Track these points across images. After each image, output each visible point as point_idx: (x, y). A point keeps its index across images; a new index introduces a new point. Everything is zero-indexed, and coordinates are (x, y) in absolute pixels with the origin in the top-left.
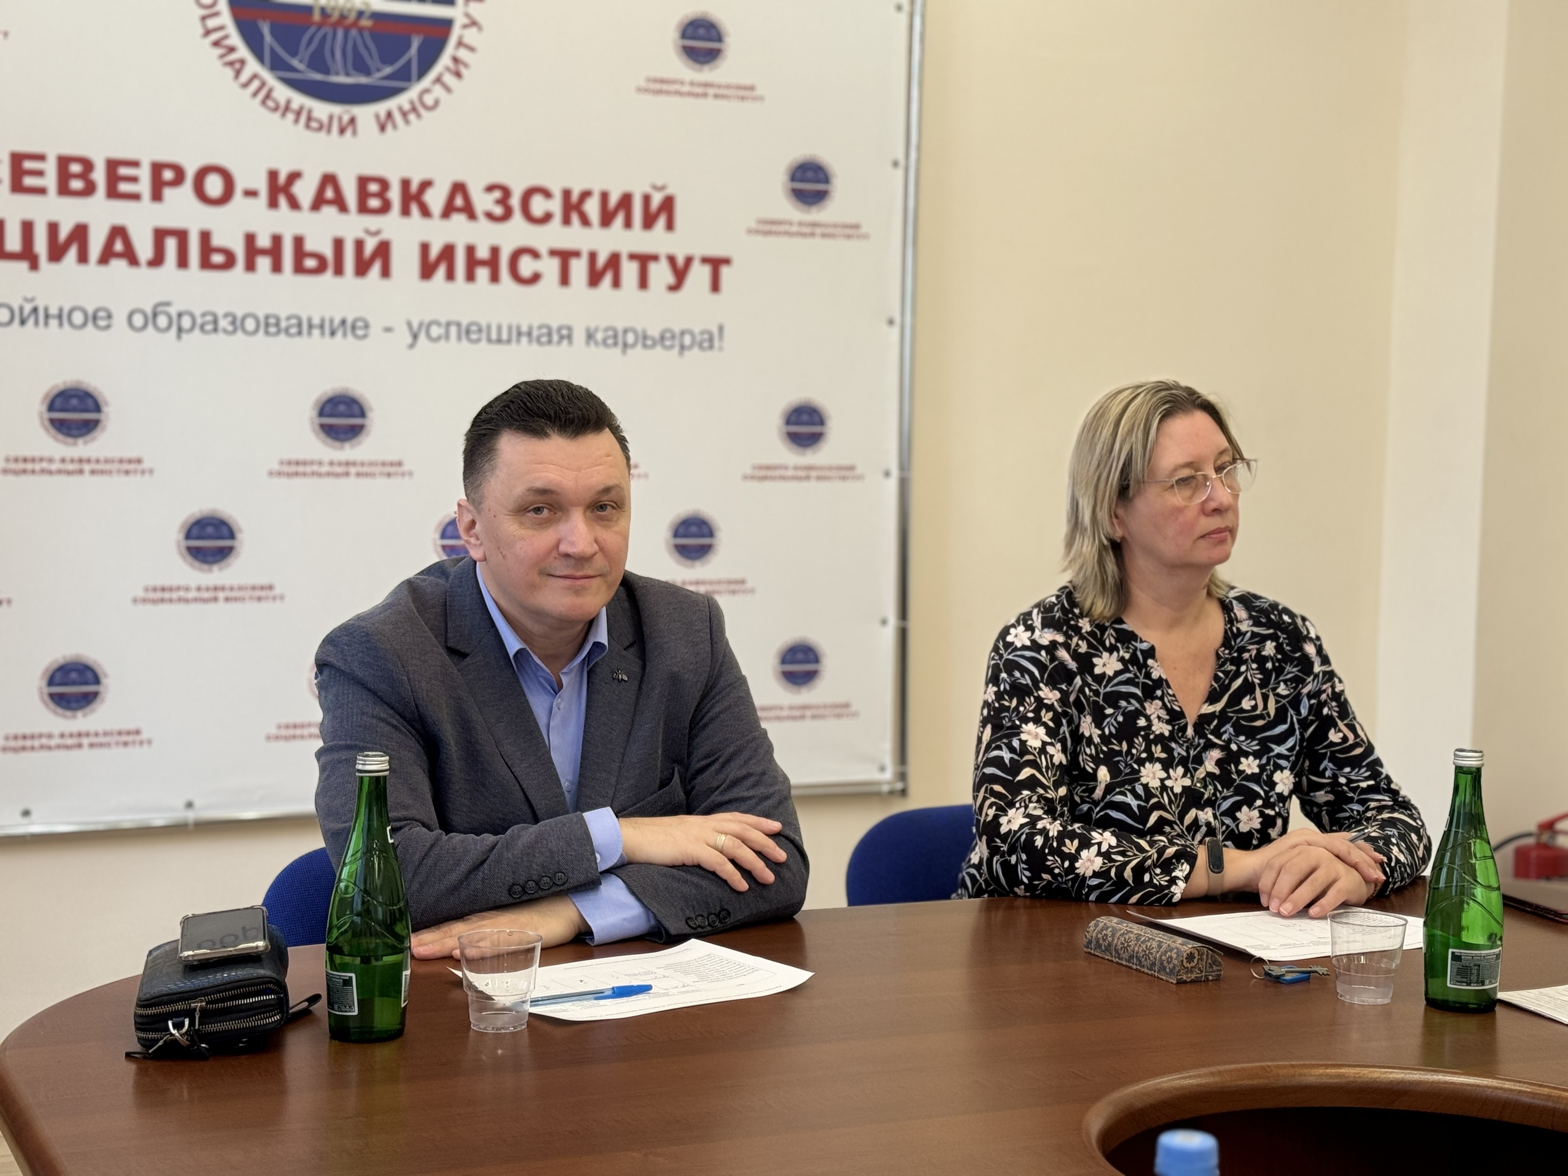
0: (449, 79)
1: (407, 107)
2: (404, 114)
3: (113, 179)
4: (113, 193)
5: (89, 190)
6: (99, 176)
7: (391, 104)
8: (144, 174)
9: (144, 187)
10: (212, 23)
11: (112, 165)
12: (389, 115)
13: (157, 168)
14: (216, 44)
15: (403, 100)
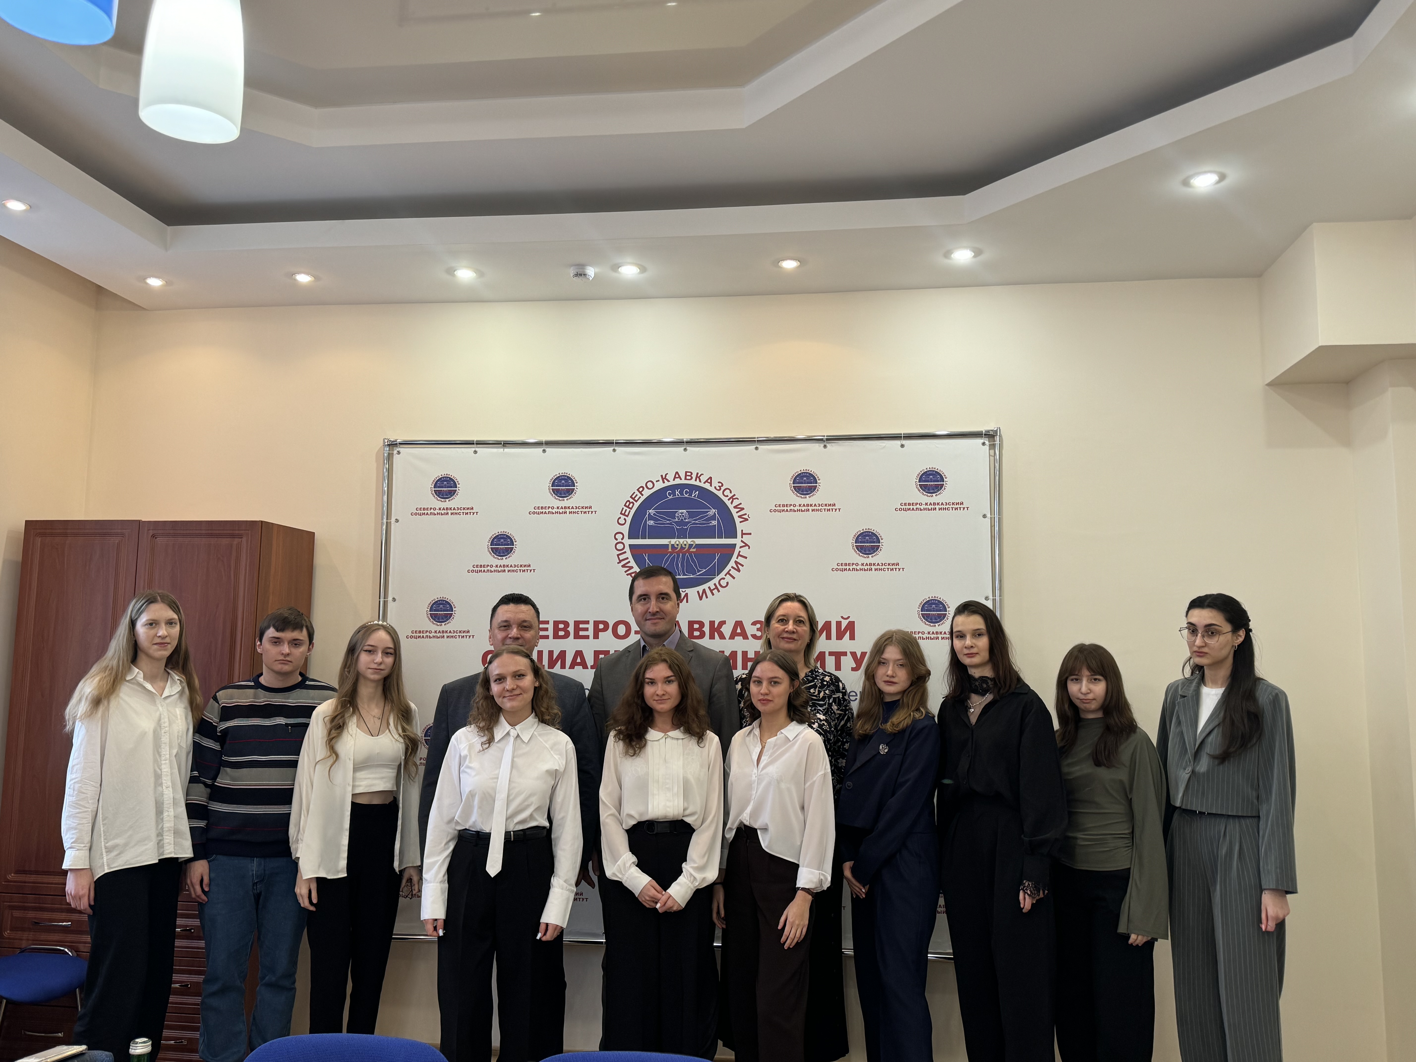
0: (733, 572)
1: (713, 587)
2: (711, 591)
3: (577, 629)
4: (577, 636)
5: (567, 635)
6: (571, 629)
7: (705, 586)
8: (591, 626)
9: (590, 633)
10: (622, 557)
11: (577, 623)
12: (704, 591)
13: (596, 623)
14: (623, 566)
15: (711, 584)
